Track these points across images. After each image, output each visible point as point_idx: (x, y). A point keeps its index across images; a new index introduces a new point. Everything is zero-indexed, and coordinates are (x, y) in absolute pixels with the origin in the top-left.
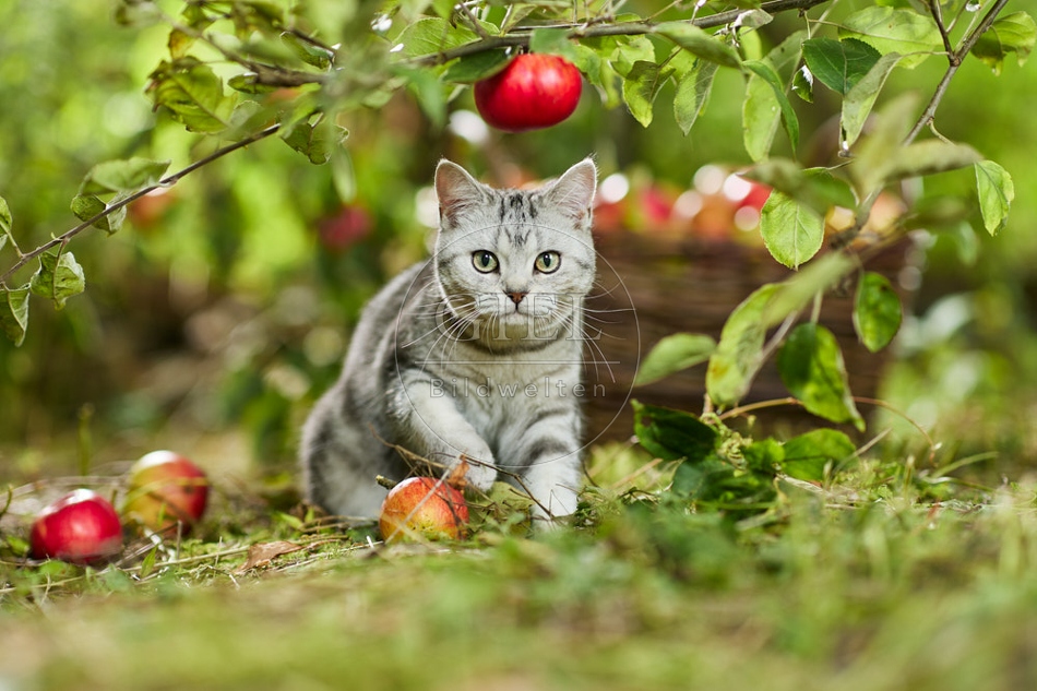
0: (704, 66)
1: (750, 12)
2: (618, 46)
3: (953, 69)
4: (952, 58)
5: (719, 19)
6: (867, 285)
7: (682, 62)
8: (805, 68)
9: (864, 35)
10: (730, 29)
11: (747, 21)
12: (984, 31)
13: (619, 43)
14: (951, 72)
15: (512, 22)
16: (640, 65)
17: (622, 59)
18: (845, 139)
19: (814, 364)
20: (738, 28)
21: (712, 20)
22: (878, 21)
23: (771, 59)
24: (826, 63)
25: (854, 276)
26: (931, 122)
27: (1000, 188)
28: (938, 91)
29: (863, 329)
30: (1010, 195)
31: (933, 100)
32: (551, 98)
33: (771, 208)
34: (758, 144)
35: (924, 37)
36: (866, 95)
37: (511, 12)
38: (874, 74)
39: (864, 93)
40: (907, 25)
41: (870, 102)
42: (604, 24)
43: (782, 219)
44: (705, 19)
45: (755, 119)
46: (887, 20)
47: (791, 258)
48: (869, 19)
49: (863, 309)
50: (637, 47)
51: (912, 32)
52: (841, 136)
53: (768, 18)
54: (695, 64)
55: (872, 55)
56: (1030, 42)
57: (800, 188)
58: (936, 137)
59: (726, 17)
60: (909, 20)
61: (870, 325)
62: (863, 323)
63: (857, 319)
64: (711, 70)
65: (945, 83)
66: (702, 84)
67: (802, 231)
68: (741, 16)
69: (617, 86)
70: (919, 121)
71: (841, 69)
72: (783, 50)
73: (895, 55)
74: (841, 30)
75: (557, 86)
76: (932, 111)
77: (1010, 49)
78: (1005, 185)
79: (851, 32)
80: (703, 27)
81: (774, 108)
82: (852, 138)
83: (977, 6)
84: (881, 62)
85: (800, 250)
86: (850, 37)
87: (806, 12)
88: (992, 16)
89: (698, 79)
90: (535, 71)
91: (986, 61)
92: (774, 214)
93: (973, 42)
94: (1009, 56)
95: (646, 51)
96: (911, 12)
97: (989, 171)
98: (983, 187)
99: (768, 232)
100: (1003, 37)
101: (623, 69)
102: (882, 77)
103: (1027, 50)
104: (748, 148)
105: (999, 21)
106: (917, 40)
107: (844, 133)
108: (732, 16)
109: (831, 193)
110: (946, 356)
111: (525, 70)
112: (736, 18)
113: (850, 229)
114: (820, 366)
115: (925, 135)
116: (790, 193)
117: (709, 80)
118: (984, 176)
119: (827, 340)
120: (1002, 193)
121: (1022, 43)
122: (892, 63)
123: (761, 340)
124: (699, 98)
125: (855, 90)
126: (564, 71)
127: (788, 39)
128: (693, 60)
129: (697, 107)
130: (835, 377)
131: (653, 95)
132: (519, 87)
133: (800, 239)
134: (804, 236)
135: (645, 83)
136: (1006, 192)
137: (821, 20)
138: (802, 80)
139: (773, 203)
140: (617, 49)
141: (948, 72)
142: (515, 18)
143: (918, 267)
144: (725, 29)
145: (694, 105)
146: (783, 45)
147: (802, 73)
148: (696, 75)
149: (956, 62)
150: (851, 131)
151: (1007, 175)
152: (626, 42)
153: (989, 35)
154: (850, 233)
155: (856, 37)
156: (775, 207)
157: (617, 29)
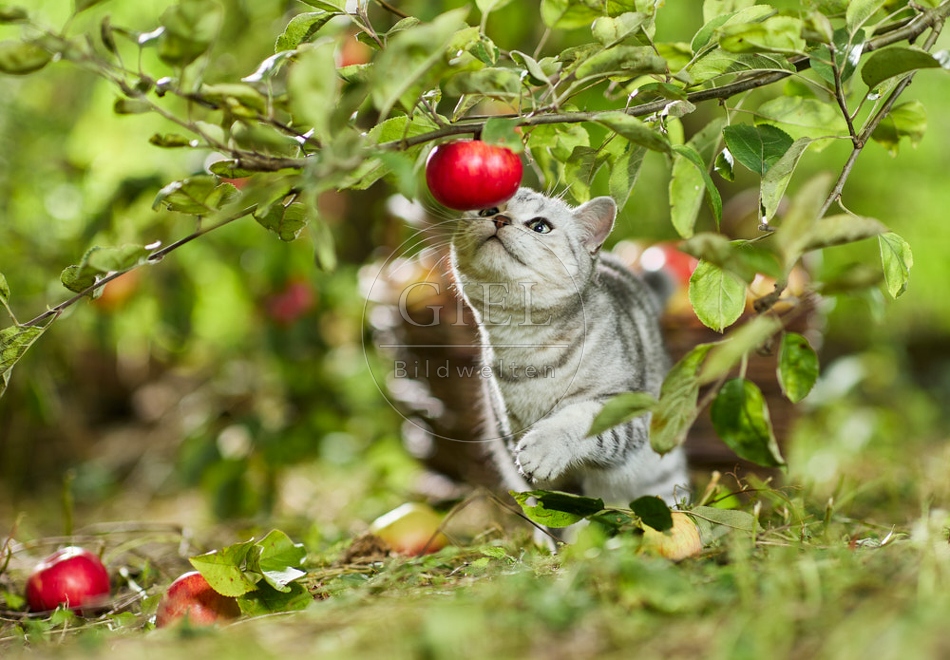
0: (636, 149)
1: (676, 102)
2: (556, 133)
3: (857, 151)
4: (856, 141)
5: (649, 108)
6: (789, 344)
7: (616, 147)
8: (726, 151)
9: (776, 121)
10: (658, 117)
11: (673, 110)
12: (883, 117)
13: (558, 131)
14: (855, 155)
15: (464, 108)
16: (578, 150)
17: (560, 145)
18: (764, 214)
19: (743, 414)
20: (665, 117)
21: (642, 109)
22: (789, 108)
23: (694, 143)
24: (745, 147)
25: (777, 336)
26: (839, 198)
27: (901, 256)
28: (844, 171)
29: (786, 384)
30: (910, 263)
31: (840, 179)
32: (495, 180)
33: (698, 277)
34: (683, 219)
35: (829, 123)
36: (782, 176)
37: (464, 100)
38: (789, 156)
39: (780, 173)
40: (814, 113)
41: (785, 182)
42: (546, 113)
43: (708, 287)
44: (637, 108)
45: (681, 197)
46: (797, 108)
47: (717, 321)
48: (780, 108)
49: (785, 366)
50: (574, 134)
51: (819, 119)
52: (760, 211)
53: (692, 108)
54: (627, 149)
55: (786, 140)
56: (922, 127)
57: (728, 259)
58: (845, 212)
59: (655, 106)
60: (815, 109)
61: (791, 380)
62: (786, 377)
63: (780, 374)
64: (642, 154)
65: (850, 164)
66: (634, 167)
67: (727, 298)
68: (668, 106)
69: (554, 169)
70: (829, 198)
71: (758, 152)
72: (704, 135)
73: (807, 139)
74: (756, 118)
75: (500, 171)
76: (839, 189)
77: (904, 133)
78: (905, 254)
79: (765, 119)
80: (636, 115)
81: (697, 188)
82: (770, 214)
83: (877, 96)
84: (794, 146)
85: (725, 315)
86: (765, 123)
87: (725, 102)
88: (889, 104)
89: (630, 162)
90: (484, 157)
91: (883, 145)
92: (701, 283)
93: (873, 127)
94: (905, 141)
95: (582, 137)
96: (817, 102)
97: (890, 242)
98: (886, 255)
99: (696, 299)
100: (898, 123)
101: (560, 154)
102: (796, 159)
103: (919, 135)
104: (675, 224)
105: (896, 109)
106: (823, 126)
107: (763, 209)
108: (660, 105)
109: (757, 262)
110: (841, 412)
111: (473, 155)
112: (663, 107)
113: (772, 294)
114: (748, 416)
115: (833, 211)
116: (719, 263)
117: (640, 162)
118: (887, 246)
119: (754, 393)
120: (902, 260)
121: (915, 128)
122: (803, 147)
123: (695, 395)
124: (631, 179)
125: (772, 172)
126: (508, 158)
127: (709, 126)
128: (625, 145)
129: (630, 186)
130: (763, 426)
131: (591, 177)
132: (466, 169)
133: (724, 305)
134: (728, 302)
135: (583, 167)
136: (906, 260)
137: (738, 107)
138: (724, 162)
139: (700, 273)
140: (556, 137)
141: (852, 155)
142: (466, 105)
143: (820, 331)
144: (654, 116)
145: (626, 185)
146: (704, 131)
147: (723, 155)
148: (628, 158)
149: (860, 145)
150: (770, 207)
151: (906, 245)
152: (565, 130)
153: (886, 122)
154: (773, 298)
155: (770, 123)
156: (702, 276)
157: (559, 117)
